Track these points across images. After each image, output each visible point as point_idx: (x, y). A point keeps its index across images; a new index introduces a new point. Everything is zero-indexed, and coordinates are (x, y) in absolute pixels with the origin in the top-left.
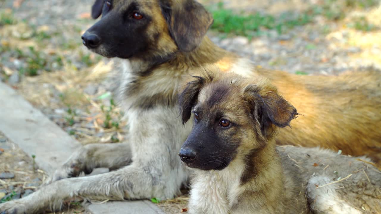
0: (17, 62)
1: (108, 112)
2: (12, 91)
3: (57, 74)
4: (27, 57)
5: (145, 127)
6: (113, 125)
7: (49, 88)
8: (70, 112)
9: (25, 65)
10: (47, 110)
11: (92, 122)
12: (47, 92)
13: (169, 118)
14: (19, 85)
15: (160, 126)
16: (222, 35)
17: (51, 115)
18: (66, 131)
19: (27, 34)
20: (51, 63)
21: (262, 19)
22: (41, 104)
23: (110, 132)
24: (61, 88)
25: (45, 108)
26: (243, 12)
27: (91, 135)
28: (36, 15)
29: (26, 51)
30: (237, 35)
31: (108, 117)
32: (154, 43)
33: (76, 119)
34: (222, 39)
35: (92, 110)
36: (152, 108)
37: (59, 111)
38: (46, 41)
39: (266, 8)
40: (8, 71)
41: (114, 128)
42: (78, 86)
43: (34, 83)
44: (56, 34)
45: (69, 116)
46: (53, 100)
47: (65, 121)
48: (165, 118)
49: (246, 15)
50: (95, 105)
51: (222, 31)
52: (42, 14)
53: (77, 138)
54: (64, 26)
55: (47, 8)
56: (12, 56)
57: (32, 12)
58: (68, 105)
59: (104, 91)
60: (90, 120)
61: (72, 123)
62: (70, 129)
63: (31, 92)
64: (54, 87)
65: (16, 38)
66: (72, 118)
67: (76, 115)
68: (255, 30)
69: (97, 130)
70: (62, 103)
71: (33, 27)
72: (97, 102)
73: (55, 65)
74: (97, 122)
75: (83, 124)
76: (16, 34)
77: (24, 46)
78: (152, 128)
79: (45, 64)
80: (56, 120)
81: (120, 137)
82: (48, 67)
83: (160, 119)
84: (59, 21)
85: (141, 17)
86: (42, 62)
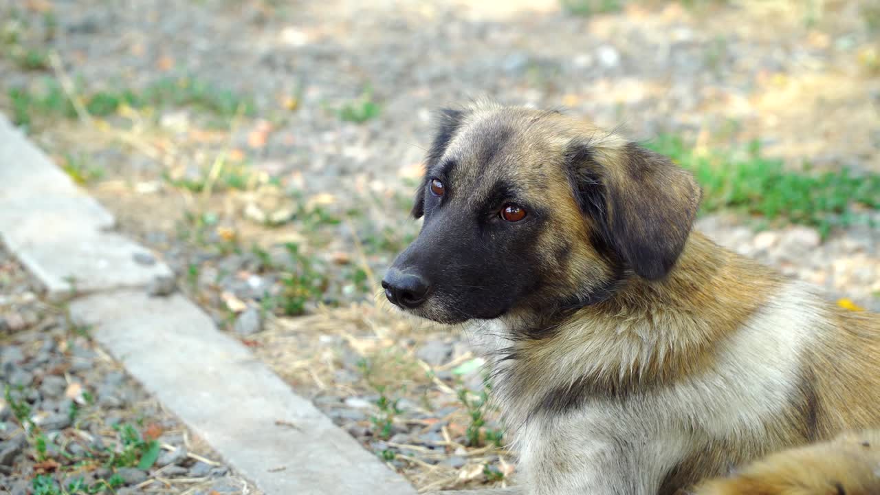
0: (255, 282)
1: (476, 405)
2: (243, 353)
3: (353, 311)
4: (281, 269)
5: (561, 451)
6: (489, 437)
7: (333, 345)
8: (383, 404)
9: (275, 289)
10: (328, 400)
11: (438, 431)
12: (328, 355)
13: (618, 425)
14: (259, 338)
15: (599, 445)
16: (757, 222)
17: (336, 414)
18: (373, 452)
19: (282, 214)
20: (340, 285)
21: (856, 183)
22: (313, 385)
23: (481, 455)
24: (362, 346)
25: (322, 394)
26: (808, 166)
27: (436, 462)
28: (303, 167)
29: (279, 256)
30: (795, 222)
31: (478, 419)
32: (557, 271)
33: (398, 421)
34: (758, 231)
35: (438, 402)
36: (577, 407)
37: (357, 403)
38: (329, 230)
39: (867, 157)
40: (234, 304)
41: (490, 446)
42: (404, 343)
43: (295, 333)
44: (352, 213)
45: (381, 416)
46: (343, 374)
47: (372, 426)
48: (609, 428)
49: (816, 174)
50: (444, 388)
51: (755, 213)
52: (318, 164)
53: (399, 470)
54: (373, 193)
55: (330, 150)
56: (244, 266)
57: (294, 159)
58: (381, 389)
59: (468, 354)
60: (432, 424)
61: (390, 432)
62: (382, 445)
63: (288, 355)
64: (345, 342)
65: (255, 223)
66: (389, 421)
67: (398, 412)
68: (839, 210)
69: (448, 450)
70: (364, 383)
71: (296, 196)
72: (448, 381)
73: (349, 289)
74: (449, 431)
75: (415, 435)
76: (253, 212)
77: (274, 242)
78: (580, 452)
79: (324, 288)
80: (350, 425)
81: (505, 467)
82: (331, 294)
83: (597, 432)
84: (361, 180)
85: (523, 213)
86: (317, 282)
